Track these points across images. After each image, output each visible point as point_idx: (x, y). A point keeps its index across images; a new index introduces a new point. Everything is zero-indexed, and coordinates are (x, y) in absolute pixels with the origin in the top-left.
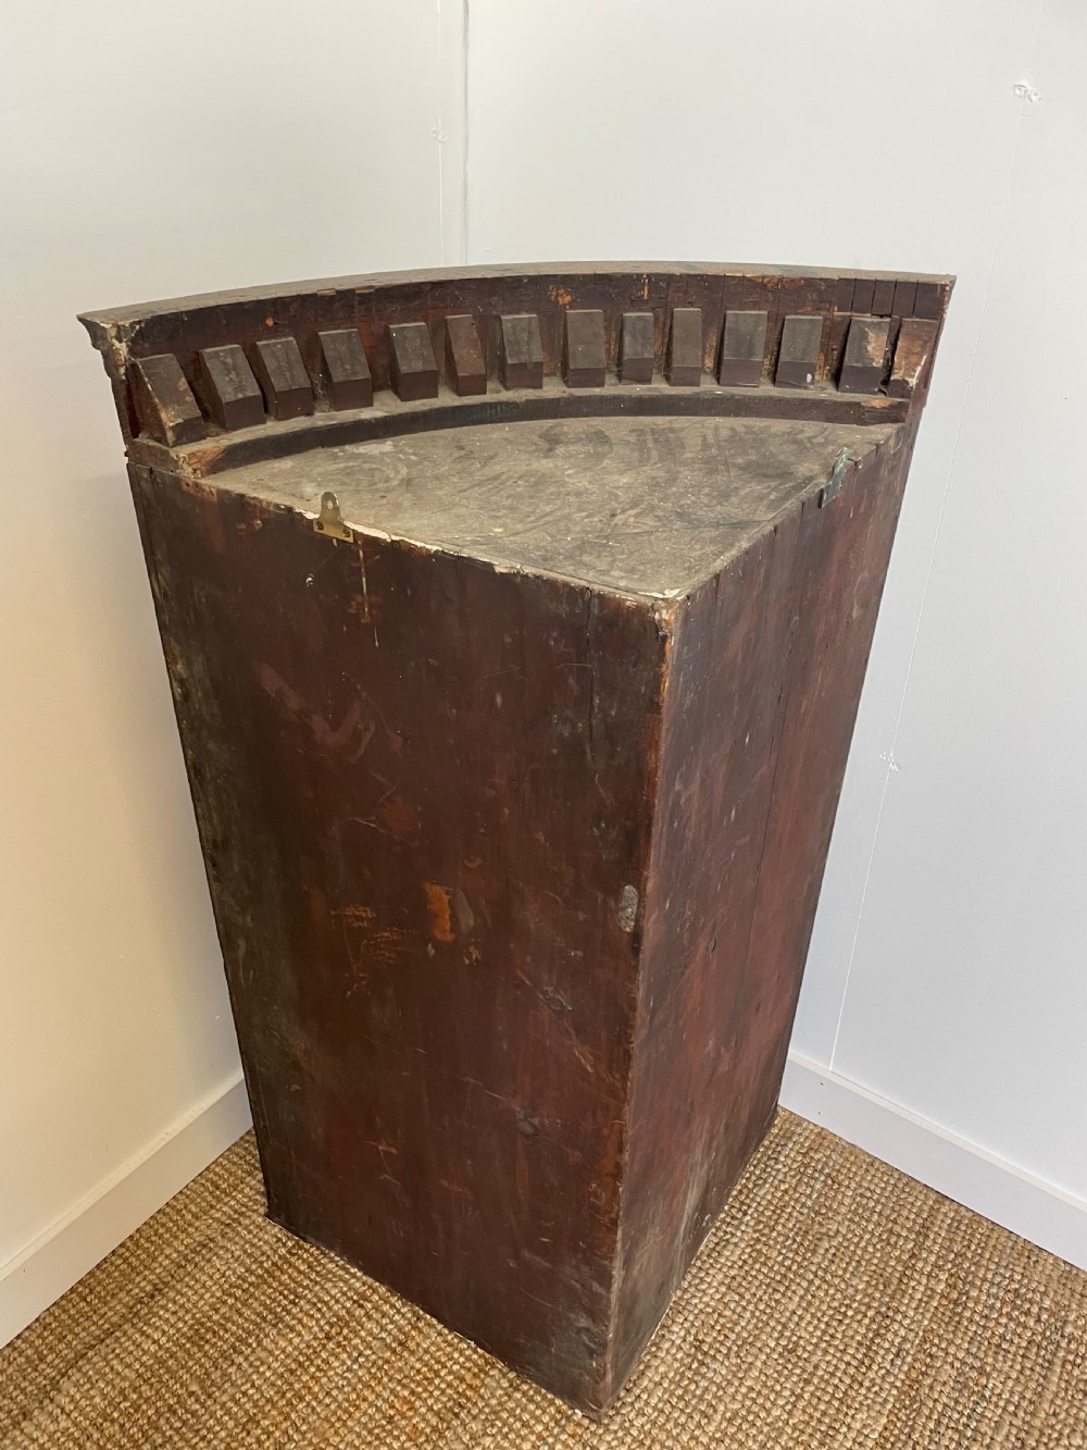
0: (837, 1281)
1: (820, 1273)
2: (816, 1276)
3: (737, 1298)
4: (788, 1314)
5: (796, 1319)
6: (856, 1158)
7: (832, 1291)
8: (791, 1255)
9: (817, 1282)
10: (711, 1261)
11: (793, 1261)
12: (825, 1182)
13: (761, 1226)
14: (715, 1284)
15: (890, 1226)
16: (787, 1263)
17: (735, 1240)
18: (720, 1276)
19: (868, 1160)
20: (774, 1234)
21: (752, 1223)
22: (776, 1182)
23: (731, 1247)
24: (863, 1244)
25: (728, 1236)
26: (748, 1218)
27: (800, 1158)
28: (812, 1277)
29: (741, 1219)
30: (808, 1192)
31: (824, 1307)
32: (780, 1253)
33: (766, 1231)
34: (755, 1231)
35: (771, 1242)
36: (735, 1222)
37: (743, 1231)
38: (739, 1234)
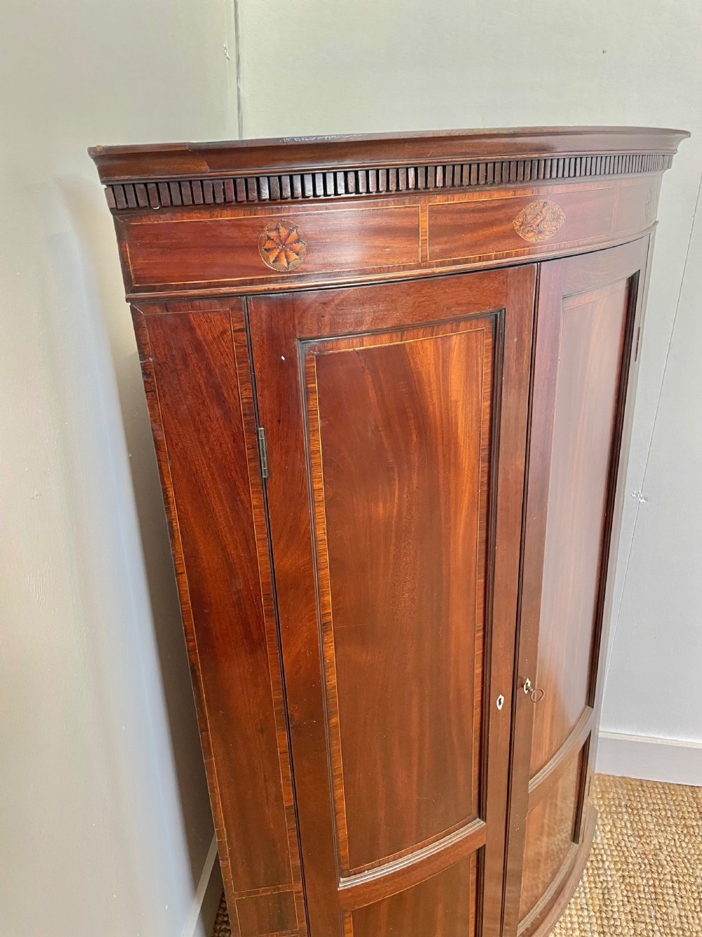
0: (687, 878)
1: (675, 878)
2: (673, 882)
3: (643, 925)
4: (678, 919)
5: (684, 920)
6: (631, 785)
7: (688, 887)
8: (649, 876)
9: (676, 886)
10: (610, 908)
11: (654, 879)
12: (627, 812)
13: (619, 866)
14: (625, 924)
15: (683, 822)
16: (651, 882)
17: (611, 884)
18: (623, 917)
19: (638, 783)
20: (631, 866)
21: (612, 866)
22: (601, 828)
23: (613, 891)
24: (678, 844)
25: (605, 884)
26: (607, 863)
27: (601, 802)
28: (671, 884)
29: (603, 867)
30: (623, 825)
31: (692, 901)
32: (642, 878)
33: (625, 867)
34: (617, 871)
35: (632, 873)
36: (602, 871)
37: (610, 876)
38: (609, 879)
